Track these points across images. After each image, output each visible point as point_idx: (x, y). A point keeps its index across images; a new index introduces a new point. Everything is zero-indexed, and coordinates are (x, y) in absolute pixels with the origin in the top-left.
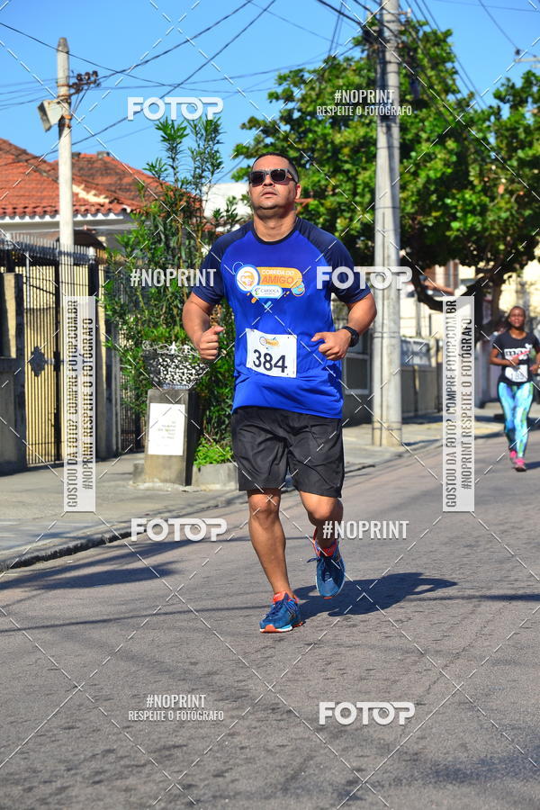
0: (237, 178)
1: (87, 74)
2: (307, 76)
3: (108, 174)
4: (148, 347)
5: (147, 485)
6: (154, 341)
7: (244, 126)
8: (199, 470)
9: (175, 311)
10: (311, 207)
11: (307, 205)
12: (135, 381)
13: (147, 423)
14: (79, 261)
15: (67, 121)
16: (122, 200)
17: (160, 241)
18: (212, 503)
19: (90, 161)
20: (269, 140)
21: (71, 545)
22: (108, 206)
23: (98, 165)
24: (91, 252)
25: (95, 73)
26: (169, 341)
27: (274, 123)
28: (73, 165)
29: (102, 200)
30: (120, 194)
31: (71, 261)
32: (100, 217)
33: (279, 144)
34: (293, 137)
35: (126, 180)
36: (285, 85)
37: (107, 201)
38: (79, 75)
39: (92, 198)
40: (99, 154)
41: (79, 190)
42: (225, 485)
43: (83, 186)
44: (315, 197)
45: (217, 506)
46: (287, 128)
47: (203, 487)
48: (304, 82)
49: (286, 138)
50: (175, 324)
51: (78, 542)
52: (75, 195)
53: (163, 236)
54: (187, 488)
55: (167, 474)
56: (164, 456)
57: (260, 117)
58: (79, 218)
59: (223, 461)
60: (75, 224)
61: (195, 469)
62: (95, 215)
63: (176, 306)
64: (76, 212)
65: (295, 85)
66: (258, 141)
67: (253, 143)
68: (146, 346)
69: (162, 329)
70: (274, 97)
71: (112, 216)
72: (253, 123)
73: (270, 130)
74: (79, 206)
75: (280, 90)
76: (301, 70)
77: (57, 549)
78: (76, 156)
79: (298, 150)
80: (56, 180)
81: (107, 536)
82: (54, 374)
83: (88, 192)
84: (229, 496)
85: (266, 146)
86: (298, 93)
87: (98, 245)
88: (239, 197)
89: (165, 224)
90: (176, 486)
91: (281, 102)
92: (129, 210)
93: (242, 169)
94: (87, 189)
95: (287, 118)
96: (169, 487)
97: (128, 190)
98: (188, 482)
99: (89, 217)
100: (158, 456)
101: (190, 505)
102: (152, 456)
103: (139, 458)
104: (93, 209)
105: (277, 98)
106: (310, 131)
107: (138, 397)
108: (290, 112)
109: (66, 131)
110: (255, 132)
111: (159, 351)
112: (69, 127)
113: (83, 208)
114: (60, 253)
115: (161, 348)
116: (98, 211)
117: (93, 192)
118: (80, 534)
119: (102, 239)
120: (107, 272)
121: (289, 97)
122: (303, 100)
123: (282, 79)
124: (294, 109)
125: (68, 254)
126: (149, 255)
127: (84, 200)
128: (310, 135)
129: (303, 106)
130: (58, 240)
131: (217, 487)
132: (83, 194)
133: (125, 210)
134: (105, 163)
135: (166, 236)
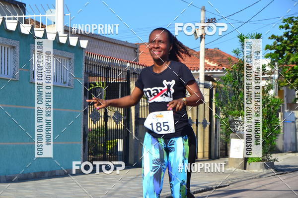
0: (267, 57)
1: (212, 19)
2: (295, 20)
3: (218, 56)
4: (231, 118)
5: (229, 169)
6: (233, 115)
7: (269, 38)
8: (249, 164)
9: (241, 105)
10: (294, 68)
11: (293, 67)
12: (226, 130)
13: (230, 146)
14: (206, 86)
15: (204, 36)
16: (223, 65)
17: (236, 79)
18: (254, 177)
19: (212, 51)
20: (279, 43)
21: (201, 189)
22: (217, 67)
23: (214, 52)
24: (211, 83)
25: (215, 18)
26: (239, 115)
27: (281, 37)
28: (205, 53)
29: (215, 65)
30: (222, 63)
31: (203, 86)
32: (214, 71)
33: (283, 45)
34: (288, 42)
35: (225, 58)
36: (286, 23)
37: (217, 65)
38: (209, 19)
39: (211, 64)
40: (215, 49)
41: (207, 61)
42: (259, 170)
43: (208, 60)
44: (296, 64)
45: (256, 178)
46: (287, 39)
47: (251, 171)
48: (293, 22)
49: (286, 42)
50: (241, 109)
51: (203, 188)
52: (205, 63)
53: (238, 77)
54: (245, 171)
55: (237, 165)
56: (236, 159)
57: (276, 35)
58: (207, 71)
59: (259, 161)
60: (205, 73)
61: (248, 164)
62: (213, 70)
63: (242, 103)
64: (206, 69)
65: (290, 23)
66: (275, 43)
67: (273, 44)
68: (230, 117)
69: (236, 111)
70: (281, 27)
71: (219, 71)
72: (273, 37)
73: (280, 39)
74: (207, 67)
75: (284, 25)
76: (292, 17)
77: (195, 190)
78: (206, 49)
79: (290, 47)
80: (199, 58)
81: (214, 187)
82: (196, 127)
83: (210, 62)
84: (261, 174)
85: (278, 45)
86: (291, 26)
87: (213, 81)
88: (267, 64)
89: (239, 72)
90: (241, 170)
91: (284, 29)
92: (225, 69)
93: (268, 54)
94: (210, 61)
95: (286, 35)
96: (238, 170)
97: (225, 62)
98: (245, 168)
99: (211, 71)
100: (234, 159)
101: (245, 177)
102: (232, 158)
103: (227, 159)
104: (212, 68)
105: (283, 28)
106: (295, 39)
107: (227, 136)
108: (287, 33)
109: (203, 39)
110: (274, 40)
111: (235, 119)
112: (204, 38)
113: (208, 68)
114: (199, 83)
115: (236, 118)
116: (214, 69)
117: (212, 62)
118: (204, 185)
119: (215, 79)
120: (216, 90)
121: (287, 27)
122: (293, 28)
123: (285, 21)
124: (289, 32)
125: (202, 84)
126: (232, 84)
127: (209, 65)
128: (295, 41)
129: (293, 31)
130: (199, 79)
131: (256, 171)
132: (208, 63)
133: (224, 69)
134: (217, 52)
135: (239, 77)
